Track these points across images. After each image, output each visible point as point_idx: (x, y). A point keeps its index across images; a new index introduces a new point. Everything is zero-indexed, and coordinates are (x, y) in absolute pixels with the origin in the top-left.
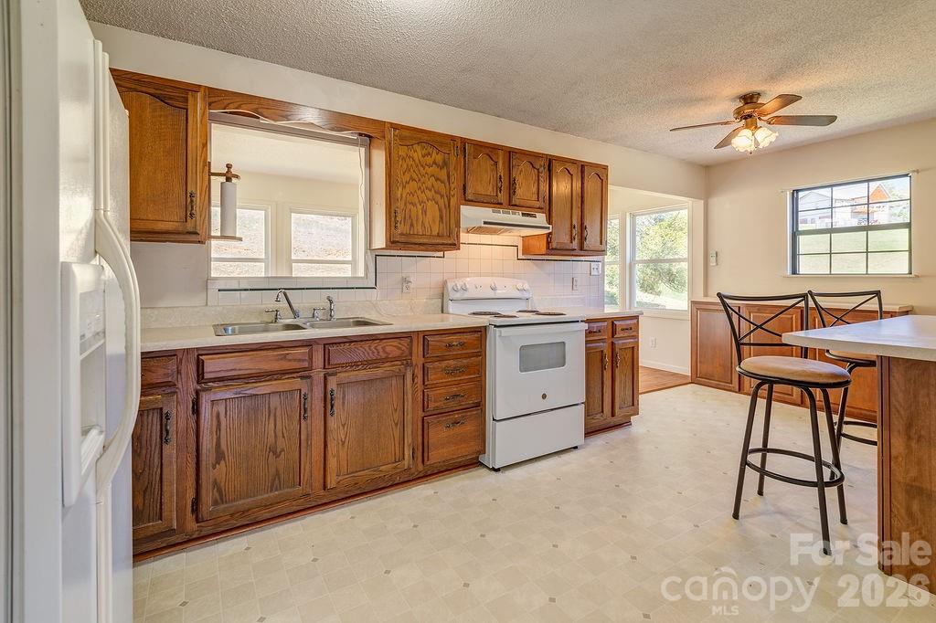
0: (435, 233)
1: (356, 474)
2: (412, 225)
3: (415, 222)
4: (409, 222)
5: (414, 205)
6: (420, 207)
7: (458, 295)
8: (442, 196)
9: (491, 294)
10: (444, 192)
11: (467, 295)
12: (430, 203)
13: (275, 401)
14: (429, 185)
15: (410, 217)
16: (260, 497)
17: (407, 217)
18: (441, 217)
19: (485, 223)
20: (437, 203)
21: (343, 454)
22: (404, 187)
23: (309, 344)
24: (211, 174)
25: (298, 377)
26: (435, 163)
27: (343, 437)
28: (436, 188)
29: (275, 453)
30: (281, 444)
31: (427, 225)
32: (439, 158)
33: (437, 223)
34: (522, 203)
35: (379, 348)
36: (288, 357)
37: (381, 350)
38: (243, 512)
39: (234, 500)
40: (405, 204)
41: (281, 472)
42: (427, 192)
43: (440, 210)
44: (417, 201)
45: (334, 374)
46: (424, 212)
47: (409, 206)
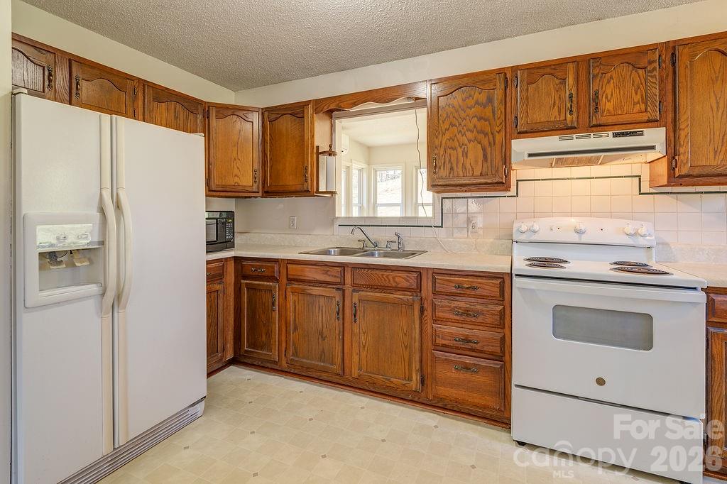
0: (477, 172)
1: (373, 375)
2: (452, 168)
3: (454, 165)
4: (449, 166)
5: (453, 149)
6: (460, 150)
7: (523, 237)
8: (486, 134)
9: (575, 238)
10: (488, 129)
11: (535, 238)
12: (471, 145)
13: (322, 301)
14: (471, 126)
15: (450, 160)
16: (313, 362)
17: (447, 160)
18: (485, 156)
19: (530, 155)
20: (480, 143)
21: (364, 354)
22: (444, 134)
23: (343, 266)
24: (318, 153)
25: (333, 288)
26: (477, 103)
27: (364, 342)
28: (479, 128)
29: (322, 337)
30: (326, 332)
31: (468, 166)
32: (483, 98)
33: (480, 163)
34: (611, 120)
35: (390, 277)
36: (329, 273)
37: (391, 280)
38: (308, 368)
39: (303, 358)
40: (445, 149)
41: (326, 351)
42: (468, 134)
43: (484, 149)
44: (457, 146)
45: (358, 291)
46: (465, 154)
47: (449, 151)
